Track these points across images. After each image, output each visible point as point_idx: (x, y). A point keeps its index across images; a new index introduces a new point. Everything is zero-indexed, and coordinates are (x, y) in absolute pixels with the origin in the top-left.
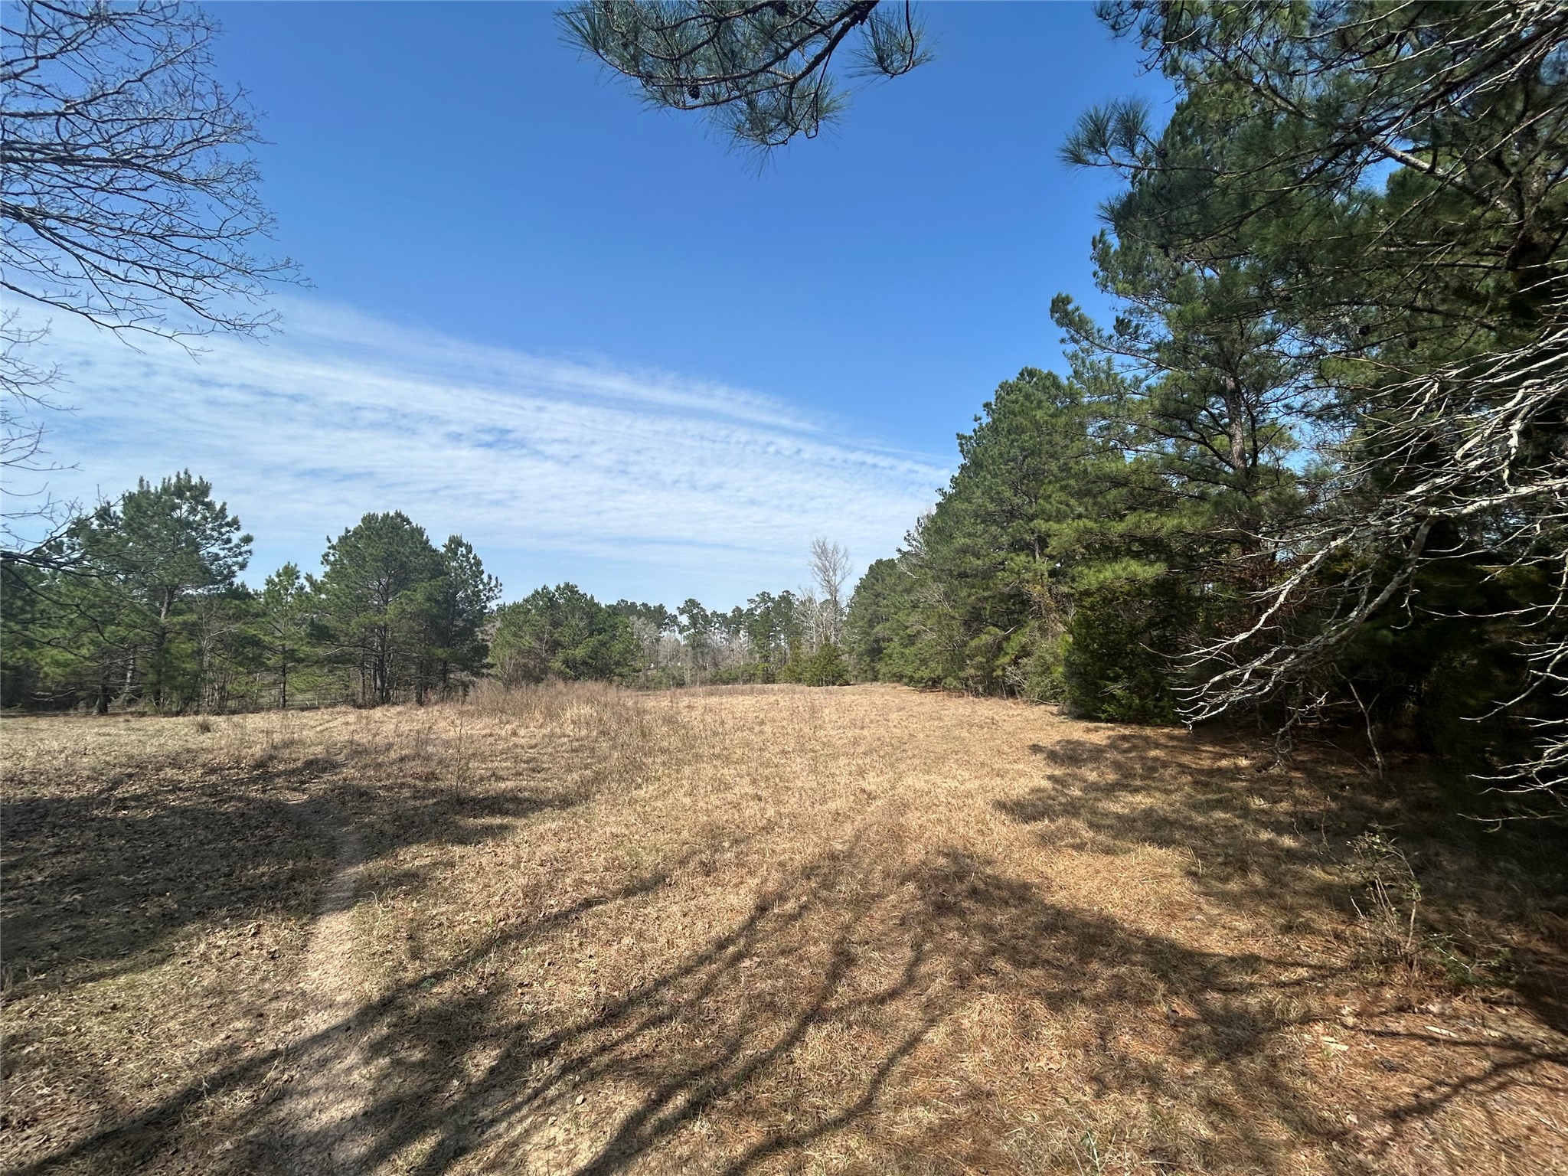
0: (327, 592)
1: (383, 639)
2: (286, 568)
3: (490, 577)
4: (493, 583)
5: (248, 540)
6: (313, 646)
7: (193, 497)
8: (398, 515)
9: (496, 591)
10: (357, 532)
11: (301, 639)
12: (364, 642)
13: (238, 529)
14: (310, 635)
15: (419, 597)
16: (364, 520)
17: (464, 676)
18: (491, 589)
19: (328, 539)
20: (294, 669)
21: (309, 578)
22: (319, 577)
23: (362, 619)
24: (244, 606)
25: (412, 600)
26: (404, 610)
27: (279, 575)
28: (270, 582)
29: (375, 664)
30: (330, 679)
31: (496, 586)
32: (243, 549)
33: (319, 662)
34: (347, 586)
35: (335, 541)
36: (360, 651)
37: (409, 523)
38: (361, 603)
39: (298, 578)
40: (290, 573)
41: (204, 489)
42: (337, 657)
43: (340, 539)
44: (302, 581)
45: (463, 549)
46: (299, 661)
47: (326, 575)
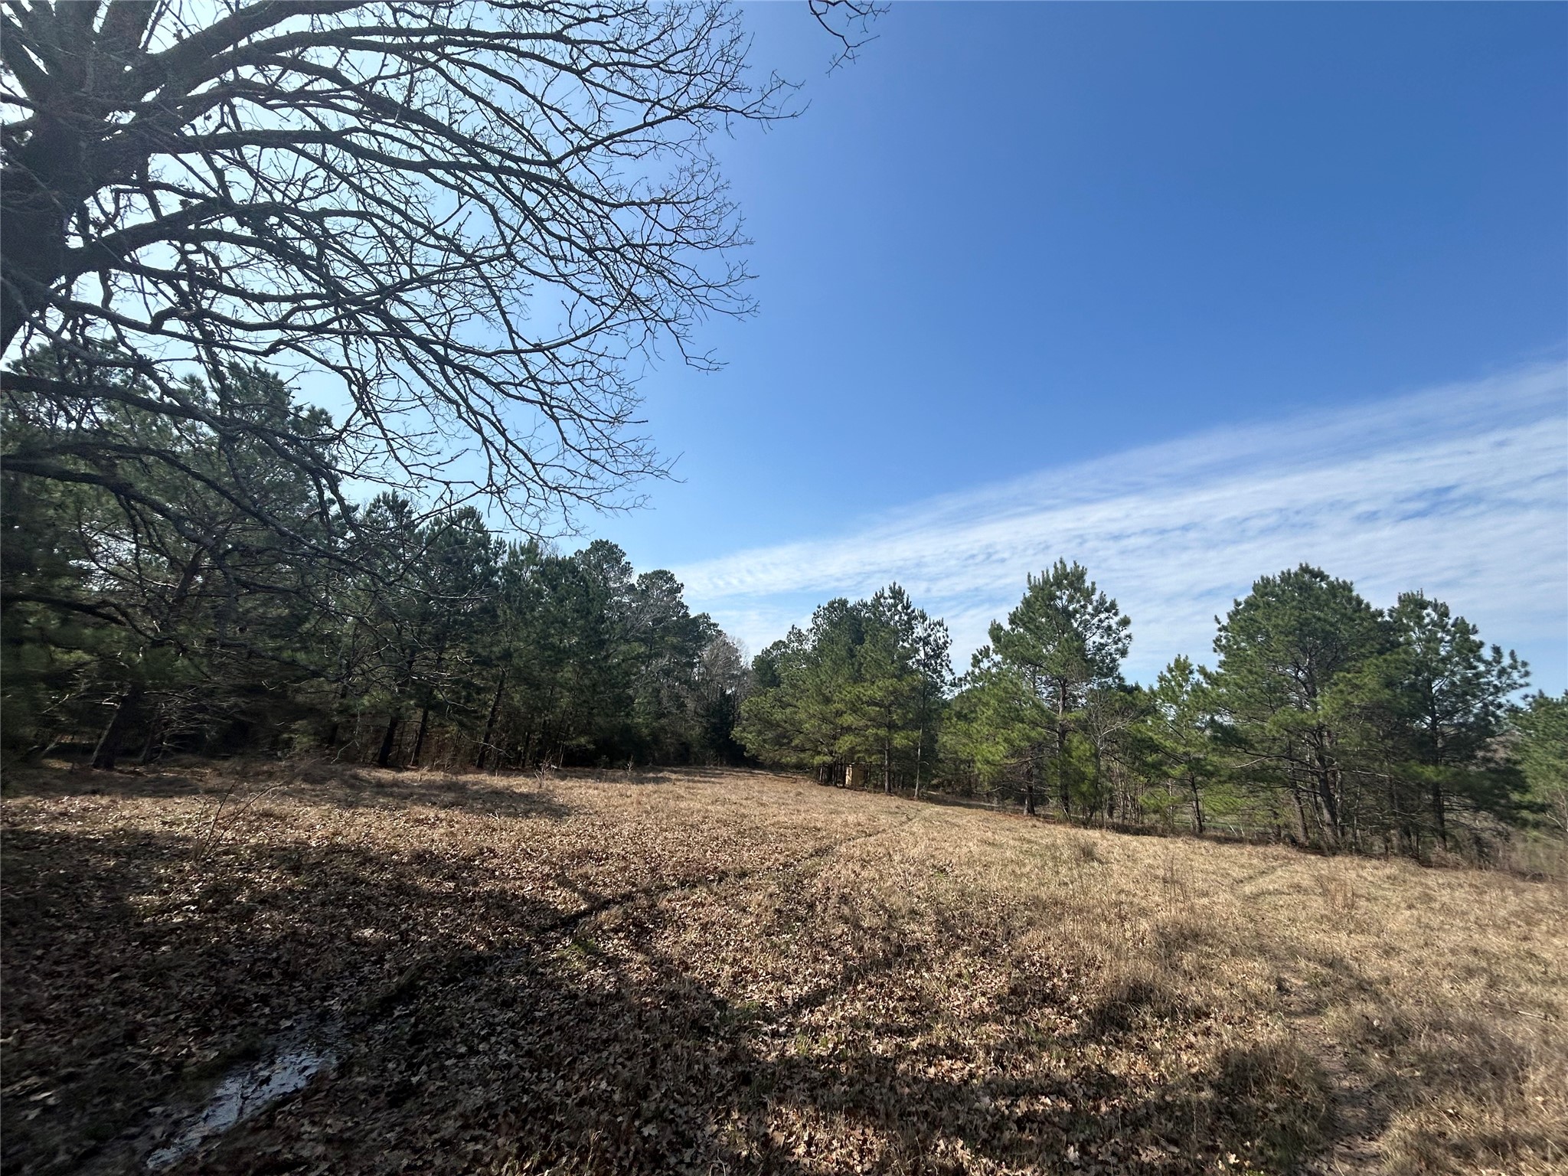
0: (1227, 684)
1: (1319, 748)
2: (1177, 661)
3: (1497, 650)
4: (1506, 661)
5: (1125, 622)
6: (1222, 754)
7: (1071, 584)
8: (1305, 570)
9: (1515, 675)
10: (1250, 604)
11: (1204, 745)
12: (1289, 754)
13: (1116, 614)
14: (1214, 738)
15: (1370, 680)
16: (1256, 587)
17: (1484, 823)
18: (1502, 672)
19: (1217, 620)
20: (1203, 785)
21: (1202, 671)
22: (1213, 668)
23: (1281, 715)
24: (1130, 698)
25: (1356, 687)
26: (1347, 703)
27: (1170, 670)
28: (1162, 679)
29: (1313, 786)
30: (1252, 801)
31: (1514, 667)
32: (1122, 634)
33: (1234, 778)
34: (1250, 672)
35: (1225, 621)
36: (1285, 764)
37: (1323, 577)
38: (1275, 695)
39: (1191, 672)
40: (1182, 667)
41: (1080, 576)
42: (1254, 770)
43: (1230, 616)
44: (1197, 677)
45: (1429, 610)
46: (1210, 775)
47: (1222, 664)
